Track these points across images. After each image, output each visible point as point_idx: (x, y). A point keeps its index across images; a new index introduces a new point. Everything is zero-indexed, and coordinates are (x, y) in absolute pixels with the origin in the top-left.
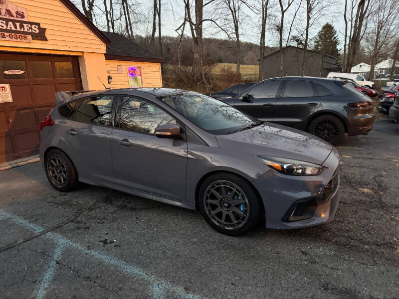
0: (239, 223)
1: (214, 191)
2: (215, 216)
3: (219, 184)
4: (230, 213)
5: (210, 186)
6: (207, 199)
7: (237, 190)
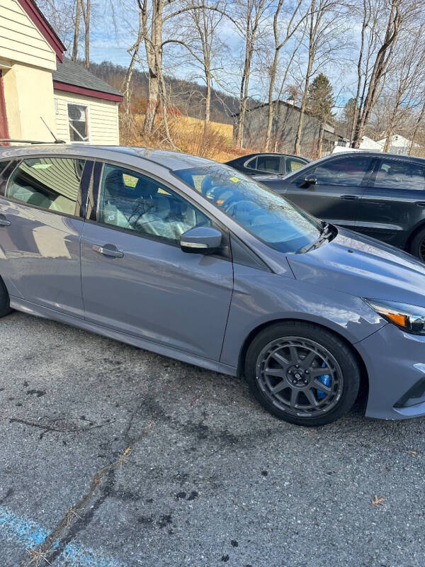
0: (323, 406)
1: (276, 354)
2: (277, 396)
3: (287, 343)
4: (306, 390)
5: (270, 345)
6: (262, 368)
7: (319, 351)
